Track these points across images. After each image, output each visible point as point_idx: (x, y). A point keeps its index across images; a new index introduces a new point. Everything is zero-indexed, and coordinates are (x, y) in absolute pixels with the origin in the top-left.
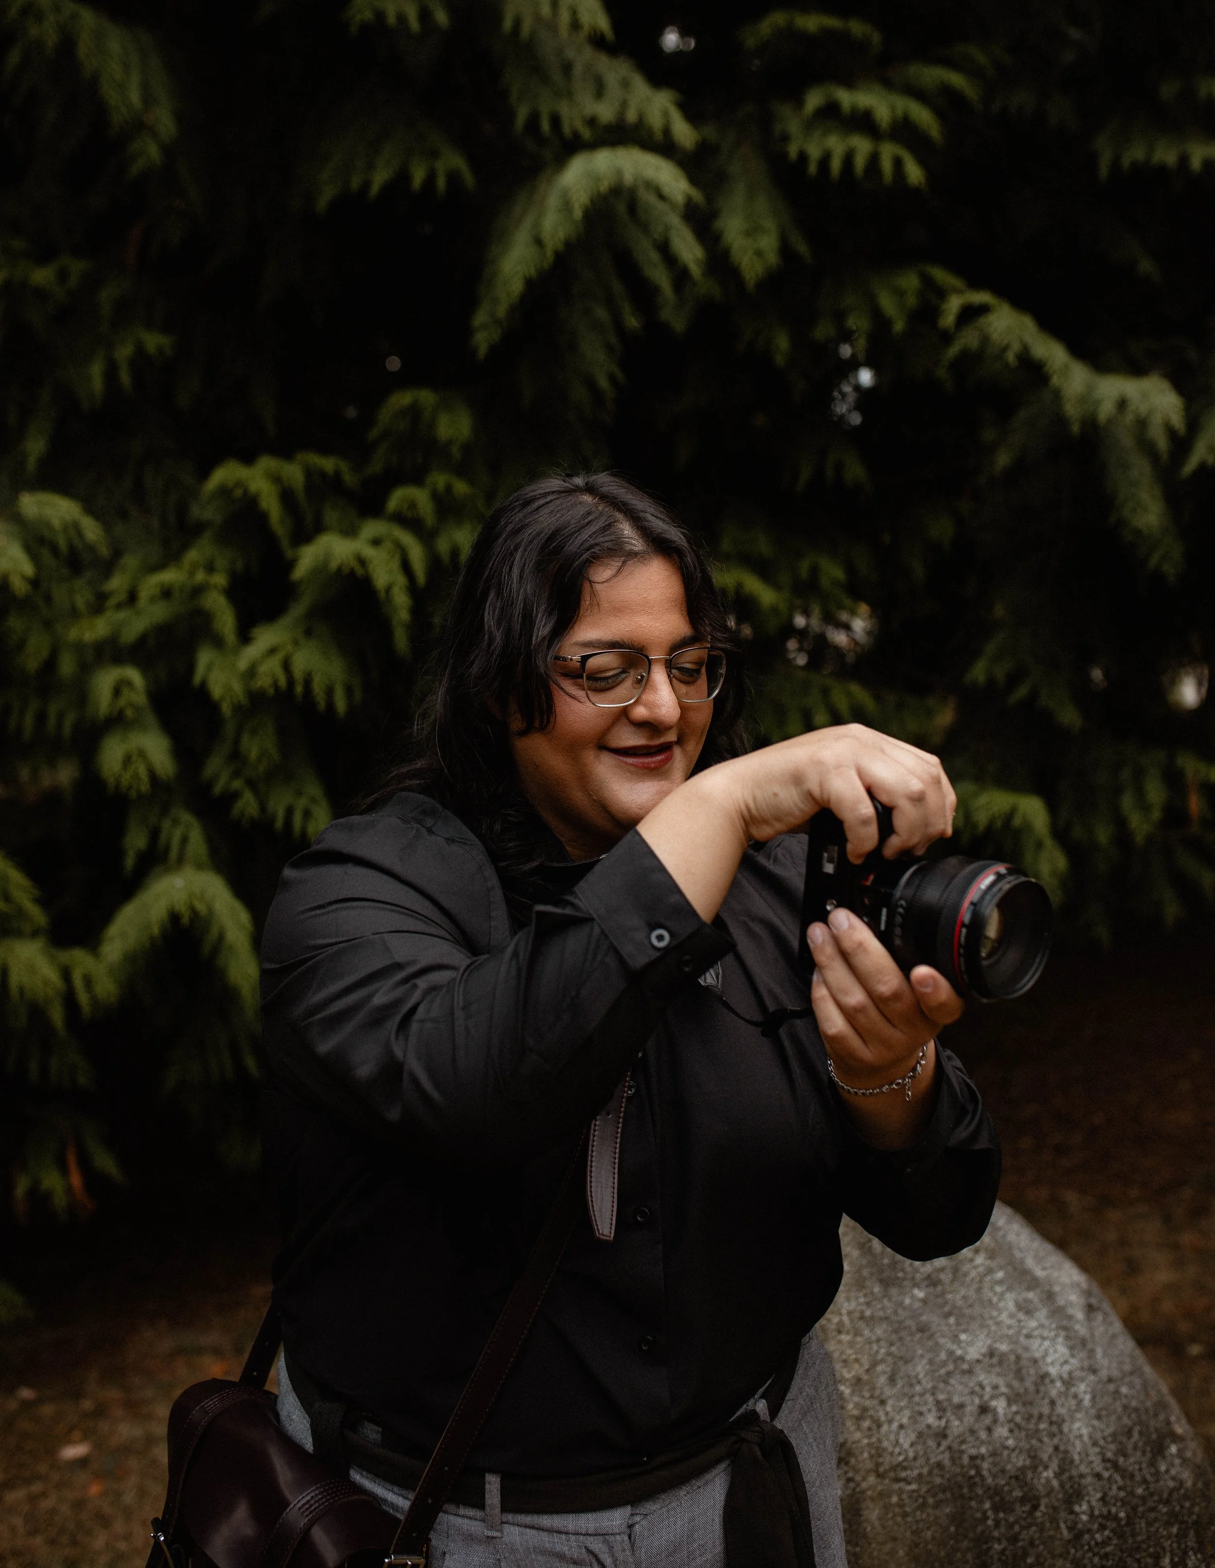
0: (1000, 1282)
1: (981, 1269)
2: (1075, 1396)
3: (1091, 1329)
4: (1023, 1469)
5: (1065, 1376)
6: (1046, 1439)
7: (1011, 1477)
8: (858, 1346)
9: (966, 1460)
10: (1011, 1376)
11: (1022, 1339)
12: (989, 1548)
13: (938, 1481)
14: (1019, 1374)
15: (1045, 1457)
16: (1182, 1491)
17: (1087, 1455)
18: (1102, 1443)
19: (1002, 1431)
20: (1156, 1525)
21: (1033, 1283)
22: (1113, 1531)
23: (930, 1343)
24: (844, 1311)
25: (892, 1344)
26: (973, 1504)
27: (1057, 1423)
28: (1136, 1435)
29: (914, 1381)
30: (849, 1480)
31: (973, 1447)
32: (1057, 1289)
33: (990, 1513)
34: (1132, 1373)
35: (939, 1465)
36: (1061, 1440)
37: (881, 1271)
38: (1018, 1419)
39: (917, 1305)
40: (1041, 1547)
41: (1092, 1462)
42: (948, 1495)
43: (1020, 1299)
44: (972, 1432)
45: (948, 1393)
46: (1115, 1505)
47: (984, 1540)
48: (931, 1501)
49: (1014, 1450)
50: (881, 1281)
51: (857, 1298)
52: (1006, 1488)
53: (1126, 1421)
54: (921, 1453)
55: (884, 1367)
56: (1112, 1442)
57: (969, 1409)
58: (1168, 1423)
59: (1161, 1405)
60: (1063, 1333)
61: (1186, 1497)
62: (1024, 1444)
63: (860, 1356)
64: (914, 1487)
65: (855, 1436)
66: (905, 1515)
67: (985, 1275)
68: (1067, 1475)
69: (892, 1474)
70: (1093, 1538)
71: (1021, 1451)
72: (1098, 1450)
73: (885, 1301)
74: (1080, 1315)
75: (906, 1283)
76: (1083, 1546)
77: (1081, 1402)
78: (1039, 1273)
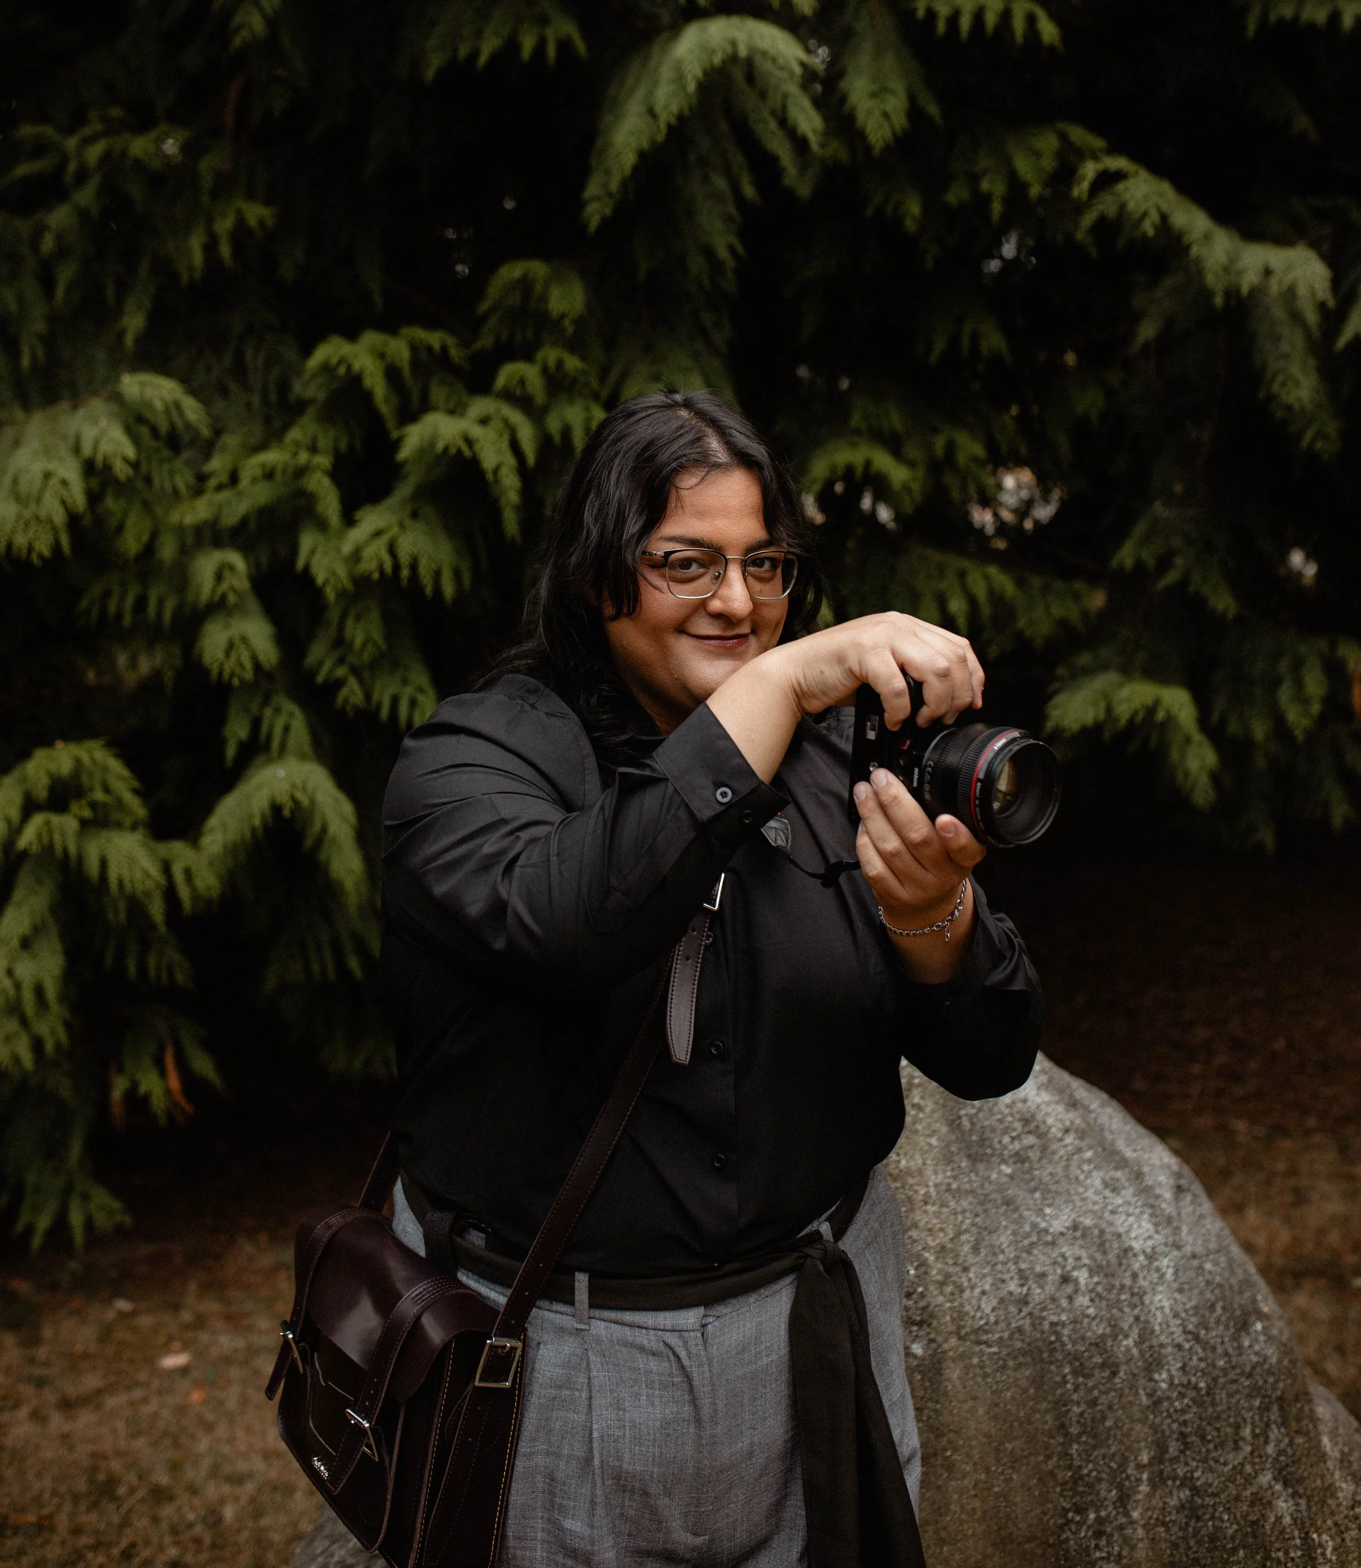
0: (1089, 1161)
1: (1071, 1149)
2: (1158, 1270)
3: (1178, 1209)
4: (1103, 1337)
5: (1149, 1251)
6: (1127, 1310)
7: (1091, 1344)
8: (943, 1216)
9: (1046, 1326)
10: (1094, 1249)
11: (1107, 1214)
12: (1068, 1411)
13: (1018, 1344)
14: (1102, 1247)
15: (1125, 1326)
16: (1266, 1367)
17: (1168, 1326)
18: (1183, 1315)
19: (1083, 1300)
20: (1238, 1397)
21: (1123, 1163)
22: (1193, 1400)
23: (1015, 1216)
24: (931, 1184)
25: (977, 1215)
26: (1053, 1367)
27: (1139, 1296)
28: (1219, 1310)
29: (997, 1250)
30: (932, 1341)
31: (1054, 1314)
32: (1146, 1169)
33: (1069, 1377)
34: (1218, 1251)
35: (1020, 1330)
36: (1142, 1310)
37: (969, 1147)
38: (1099, 1289)
39: (1003, 1180)
40: (1120, 1412)
41: (1173, 1333)
42: (1029, 1359)
43: (1107, 1177)
44: (1053, 1299)
45: (1031, 1262)
46: (1195, 1375)
47: (1061, 1403)
48: (1011, 1363)
49: (1094, 1318)
50: (969, 1156)
51: (944, 1171)
52: (1086, 1354)
53: (1208, 1295)
54: (1003, 1317)
55: (968, 1236)
56: (1195, 1315)
57: (1051, 1278)
58: (1254, 1301)
59: (1247, 1283)
60: (1149, 1211)
61: (1269, 1372)
62: (1104, 1313)
63: (944, 1226)
64: (994, 1349)
65: (938, 1299)
66: (986, 1376)
67: (1073, 1154)
68: (1147, 1344)
69: (973, 1337)
70: (1172, 1404)
71: (1102, 1320)
72: (1179, 1322)
73: (973, 1176)
74: (1168, 1195)
75: (994, 1159)
76: (1162, 1412)
77: (1162, 1276)
78: (1129, 1154)
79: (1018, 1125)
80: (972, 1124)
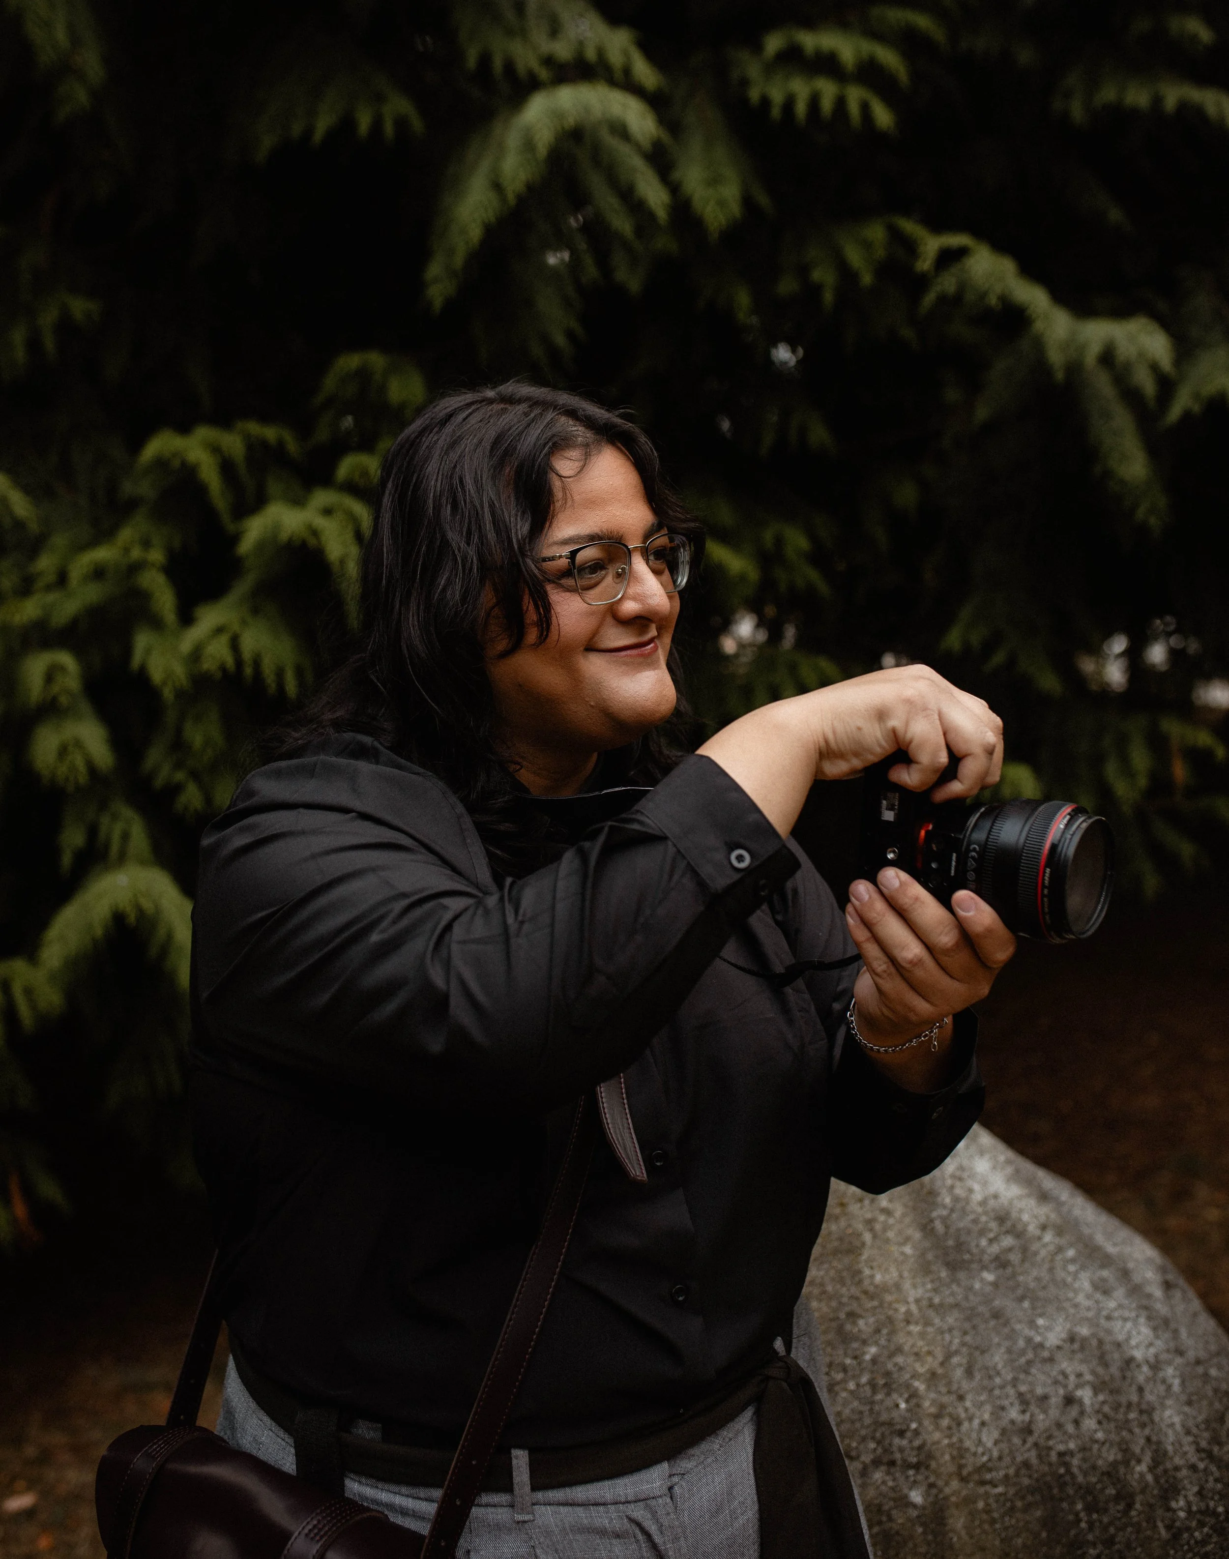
0: (1073, 1261)
1: (1051, 1248)
2: (1164, 1381)
3: (1172, 1307)
4: (1115, 1464)
5: (1152, 1360)
6: (1137, 1430)
7: (1103, 1474)
8: (929, 1337)
9: (1054, 1457)
10: (1095, 1362)
11: (1103, 1321)
12: (1085, 1553)
13: (1026, 1481)
14: (1102, 1360)
15: (1137, 1450)
17: (1181, 1445)
18: (1194, 1431)
19: (1089, 1423)
21: (1106, 1261)
22: (1212, 1528)
23: (1006, 1330)
24: (911, 1299)
25: (965, 1333)
26: (1065, 1505)
27: (1147, 1412)
29: (992, 1373)
30: (931, 1486)
31: (1061, 1442)
32: (1131, 1265)
33: (1082, 1515)
34: (1218, 1354)
35: (1026, 1464)
36: (1152, 1430)
37: (946, 1254)
38: (1106, 1409)
39: (988, 1289)
40: (1139, 1550)
41: (1186, 1453)
42: (1038, 1497)
43: (1094, 1278)
44: (1059, 1426)
45: (1031, 1384)
46: (1212, 1499)
47: (1077, 1544)
48: (1019, 1504)
49: (1103, 1443)
50: (947, 1265)
51: (924, 1284)
52: (1099, 1486)
53: (1217, 1405)
54: (1007, 1451)
55: (959, 1359)
56: (1207, 1429)
57: (1053, 1400)
60: (1144, 1313)
62: (1113, 1436)
63: (933, 1348)
64: (1000, 1489)
65: (934, 1436)
66: (993, 1521)
67: (1056, 1253)
68: (1161, 1468)
69: (976, 1477)
70: (1192, 1535)
71: (1111, 1445)
72: (1190, 1439)
73: (953, 1286)
74: (1158, 1293)
75: (974, 1266)
76: (1183, 1546)
77: (1169, 1387)
78: (1111, 1249)
79: (993, 1225)
80: (947, 1227)
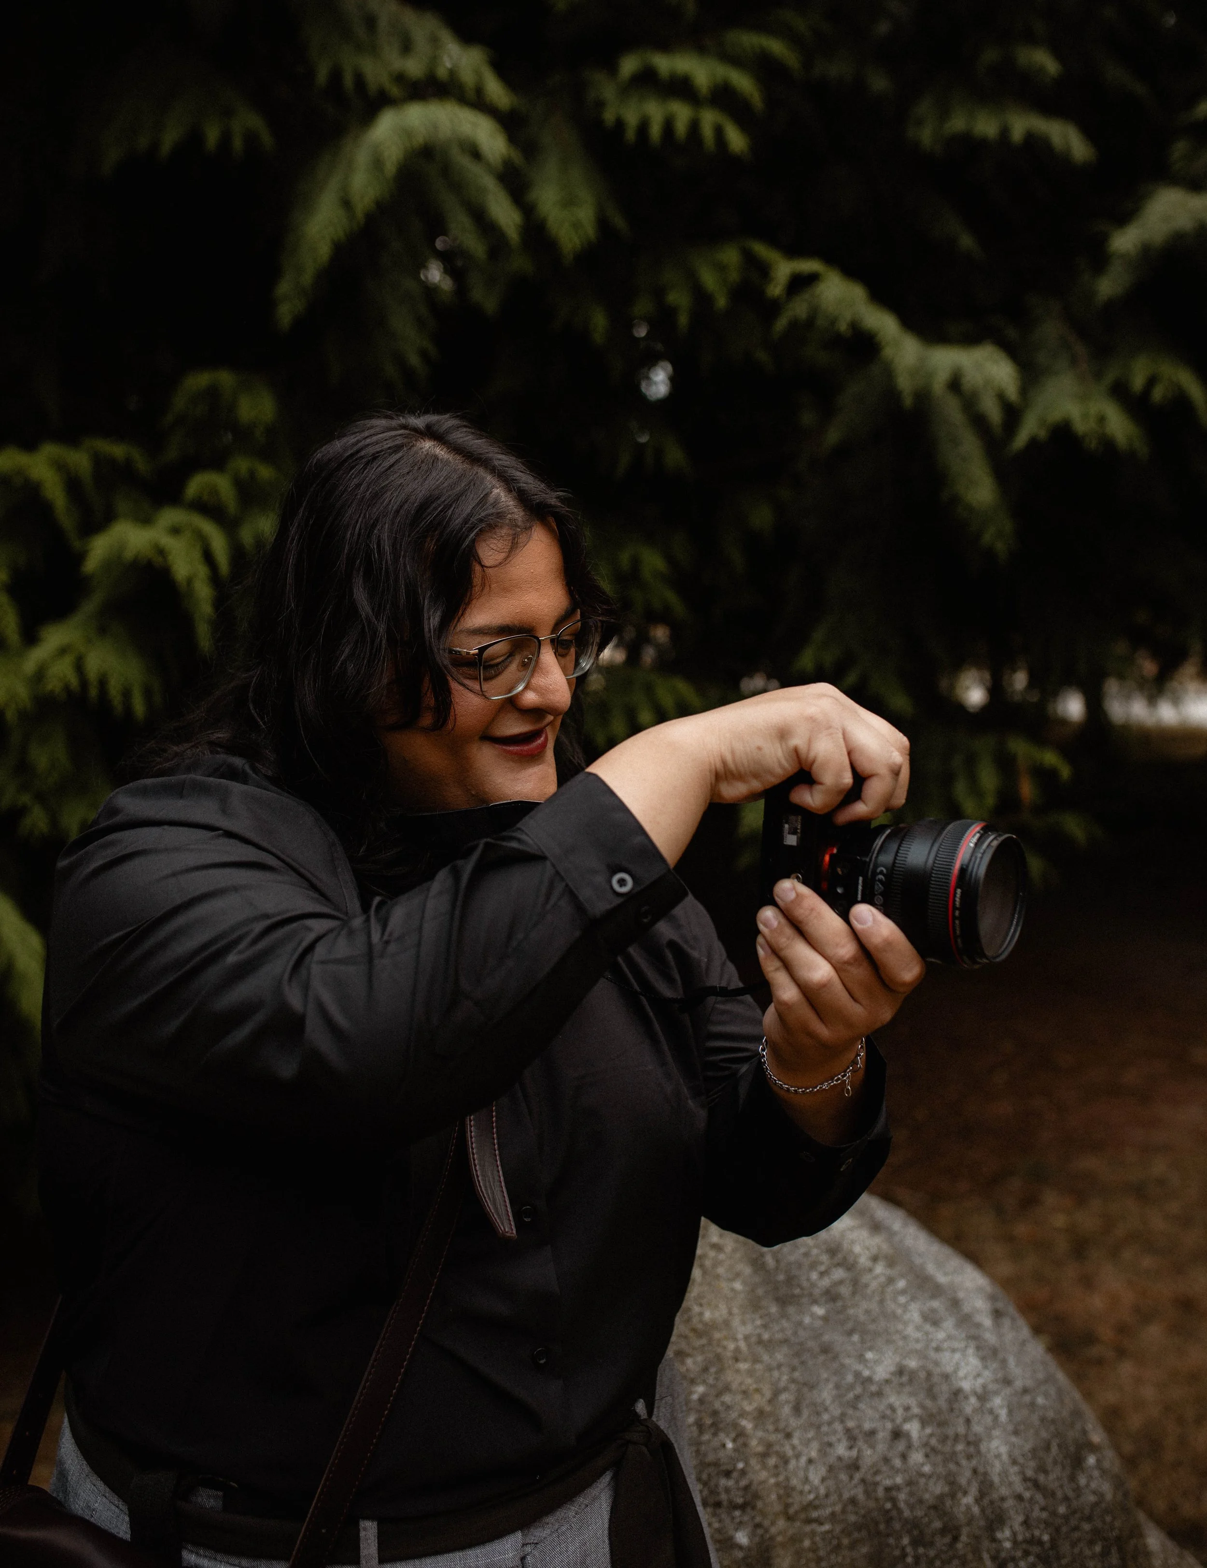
0: (903, 1292)
1: (882, 1279)
2: (991, 1411)
3: (1000, 1336)
4: (941, 1498)
6: (964, 1462)
7: (930, 1508)
8: (758, 1374)
9: (880, 1492)
10: (923, 1394)
11: (932, 1353)
13: (852, 1518)
14: (931, 1393)
15: (963, 1481)
16: (1103, 1506)
17: (1008, 1476)
18: (1021, 1460)
19: (917, 1457)
20: (1080, 1545)
21: (937, 1291)
22: (1038, 1556)
23: (835, 1365)
24: (740, 1336)
25: (794, 1369)
26: (891, 1541)
27: (974, 1443)
28: (1054, 1449)
29: (820, 1409)
30: (758, 1526)
31: (889, 1477)
32: (961, 1295)
33: (909, 1550)
34: (1046, 1381)
35: (853, 1501)
36: (979, 1461)
37: (777, 1289)
38: (933, 1442)
39: (819, 1323)
41: (1012, 1483)
42: (864, 1533)
43: (925, 1309)
44: (886, 1460)
45: (859, 1419)
46: (1038, 1527)
48: (846, 1541)
49: (930, 1477)
50: (777, 1299)
51: (753, 1321)
52: (926, 1520)
53: (1044, 1434)
54: (833, 1488)
55: (787, 1395)
56: (1034, 1458)
57: (881, 1435)
58: (1084, 1432)
59: (1077, 1414)
60: (972, 1344)
61: (1107, 1511)
62: (940, 1470)
63: (761, 1385)
64: (827, 1527)
65: (761, 1475)
66: (819, 1560)
67: (888, 1285)
68: (987, 1499)
69: (803, 1516)
70: (1017, 1565)
71: (939, 1477)
72: (1016, 1469)
73: (783, 1322)
74: (987, 1322)
75: (805, 1300)
77: (996, 1418)
78: (942, 1279)
79: (824, 1258)
80: (778, 1261)
